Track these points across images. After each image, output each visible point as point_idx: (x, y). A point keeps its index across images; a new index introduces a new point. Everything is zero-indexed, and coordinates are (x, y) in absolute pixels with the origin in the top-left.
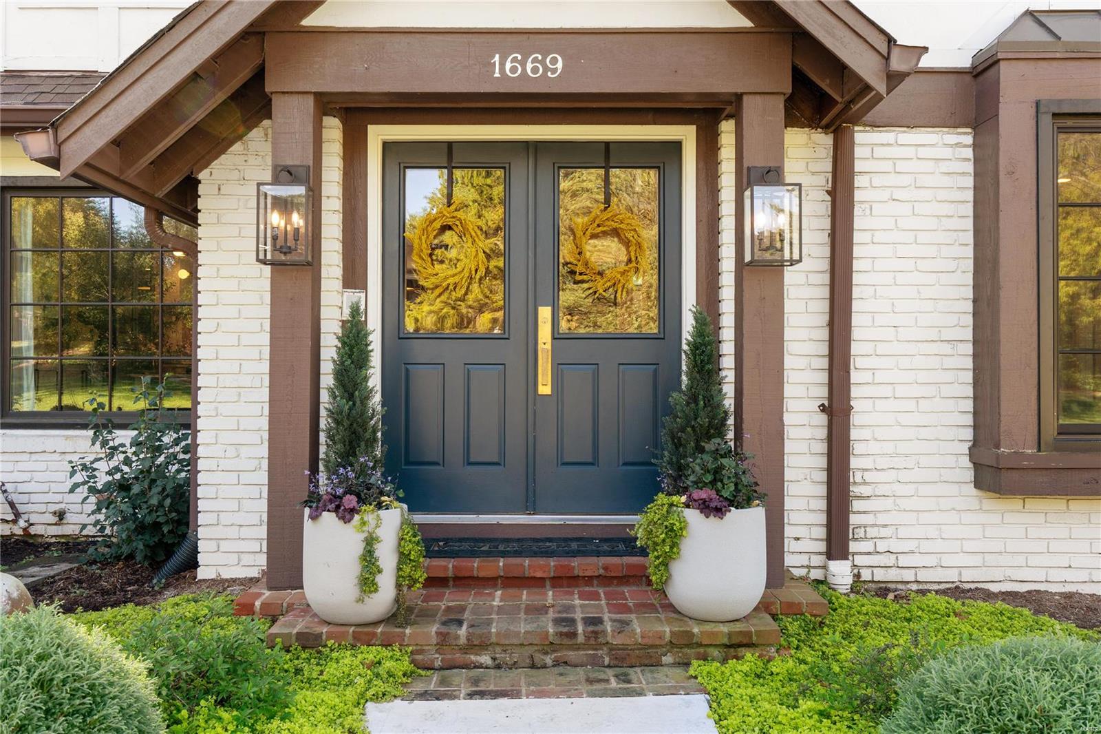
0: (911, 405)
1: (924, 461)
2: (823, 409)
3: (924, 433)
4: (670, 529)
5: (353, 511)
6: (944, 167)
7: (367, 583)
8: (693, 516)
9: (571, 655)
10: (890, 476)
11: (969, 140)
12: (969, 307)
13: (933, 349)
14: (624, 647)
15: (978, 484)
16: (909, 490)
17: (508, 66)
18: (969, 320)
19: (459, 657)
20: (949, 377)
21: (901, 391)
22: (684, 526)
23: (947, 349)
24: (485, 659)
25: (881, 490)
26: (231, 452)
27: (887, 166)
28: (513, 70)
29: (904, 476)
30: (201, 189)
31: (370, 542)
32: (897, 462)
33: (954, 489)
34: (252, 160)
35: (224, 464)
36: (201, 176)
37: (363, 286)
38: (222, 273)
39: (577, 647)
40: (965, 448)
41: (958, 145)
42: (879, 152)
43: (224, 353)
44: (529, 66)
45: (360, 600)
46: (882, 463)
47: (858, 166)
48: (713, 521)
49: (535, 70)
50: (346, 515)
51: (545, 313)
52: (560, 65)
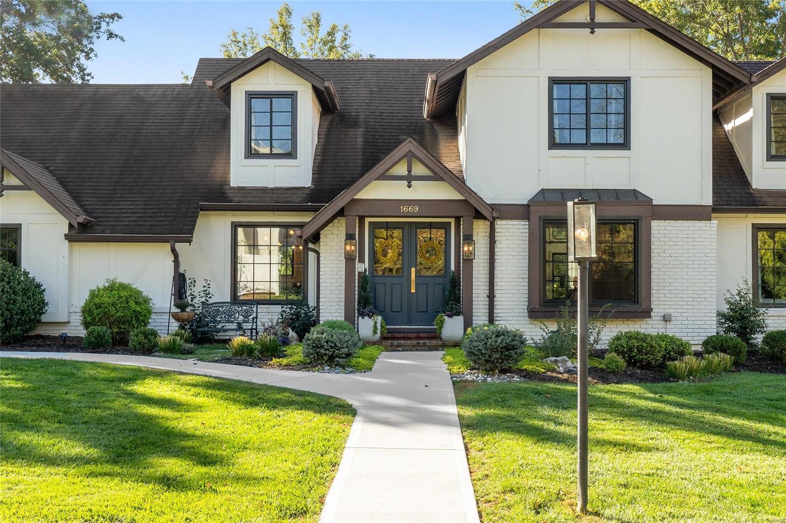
0: (511, 295)
1: (515, 311)
2: (488, 296)
3: (515, 303)
4: (441, 320)
5: (371, 316)
6: (520, 231)
7: (375, 332)
8: (446, 318)
9: (419, 348)
10: (506, 314)
11: (527, 223)
12: (527, 269)
13: (518, 280)
14: (430, 346)
15: (530, 317)
16: (511, 318)
17: (405, 208)
18: (527, 272)
19: (395, 348)
20: (522, 288)
21: (508, 291)
22: (444, 320)
23: (521, 280)
24: (401, 349)
25: (503, 318)
26: (329, 308)
27: (506, 230)
28: (406, 210)
29: (510, 315)
30: (321, 236)
31: (376, 323)
32: (508, 311)
33: (523, 318)
34: (335, 228)
35: (327, 311)
36: (321, 232)
37: (364, 262)
38: (327, 259)
39: (420, 346)
40: (526, 307)
41: (525, 225)
42: (503, 226)
43: (327, 281)
44: (410, 209)
45: (373, 336)
46: (504, 311)
47: (497, 230)
48: (450, 319)
49: (411, 210)
50: (370, 317)
51: (413, 270)
52: (417, 209)
